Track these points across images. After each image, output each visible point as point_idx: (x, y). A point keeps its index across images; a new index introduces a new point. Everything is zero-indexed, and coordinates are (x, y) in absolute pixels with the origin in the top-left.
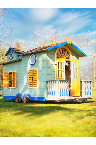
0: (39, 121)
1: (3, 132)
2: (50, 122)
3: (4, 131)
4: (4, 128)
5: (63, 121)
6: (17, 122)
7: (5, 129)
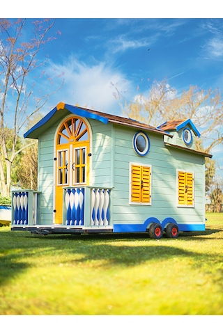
0: (138, 282)
1: (50, 309)
2: (165, 285)
3: (53, 308)
4: (52, 298)
5: (199, 285)
6: (82, 284)
7: (54, 301)
